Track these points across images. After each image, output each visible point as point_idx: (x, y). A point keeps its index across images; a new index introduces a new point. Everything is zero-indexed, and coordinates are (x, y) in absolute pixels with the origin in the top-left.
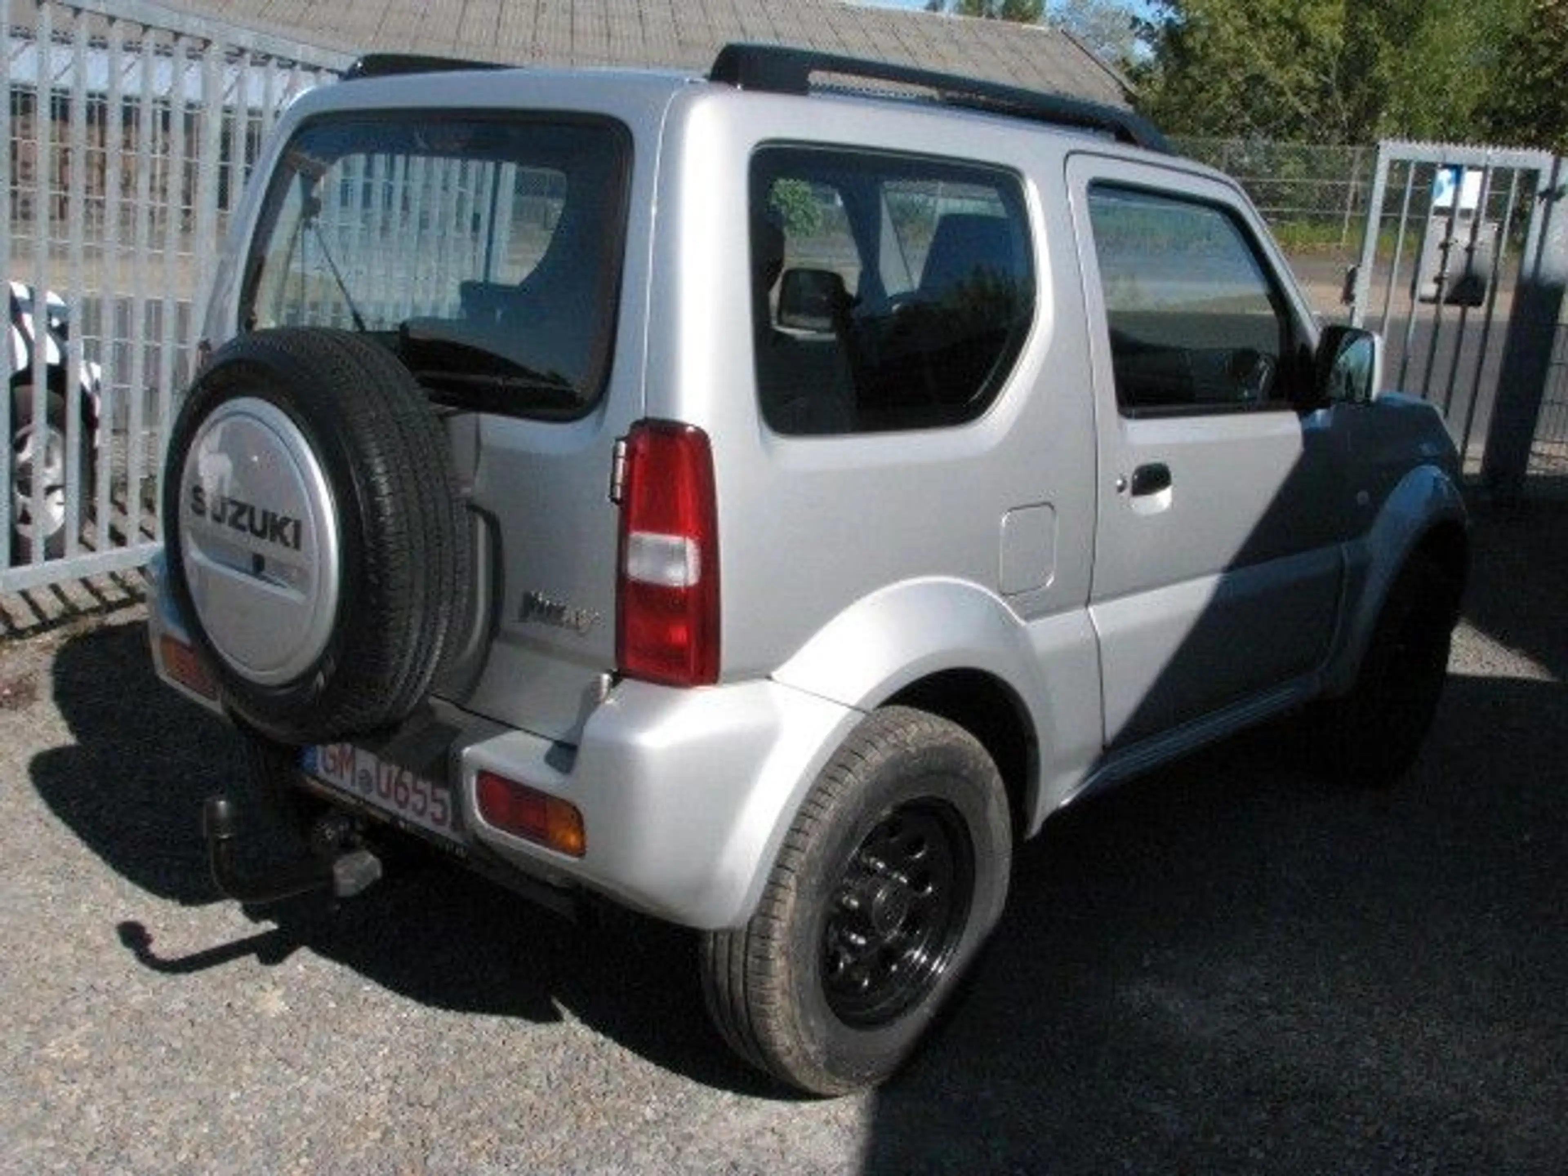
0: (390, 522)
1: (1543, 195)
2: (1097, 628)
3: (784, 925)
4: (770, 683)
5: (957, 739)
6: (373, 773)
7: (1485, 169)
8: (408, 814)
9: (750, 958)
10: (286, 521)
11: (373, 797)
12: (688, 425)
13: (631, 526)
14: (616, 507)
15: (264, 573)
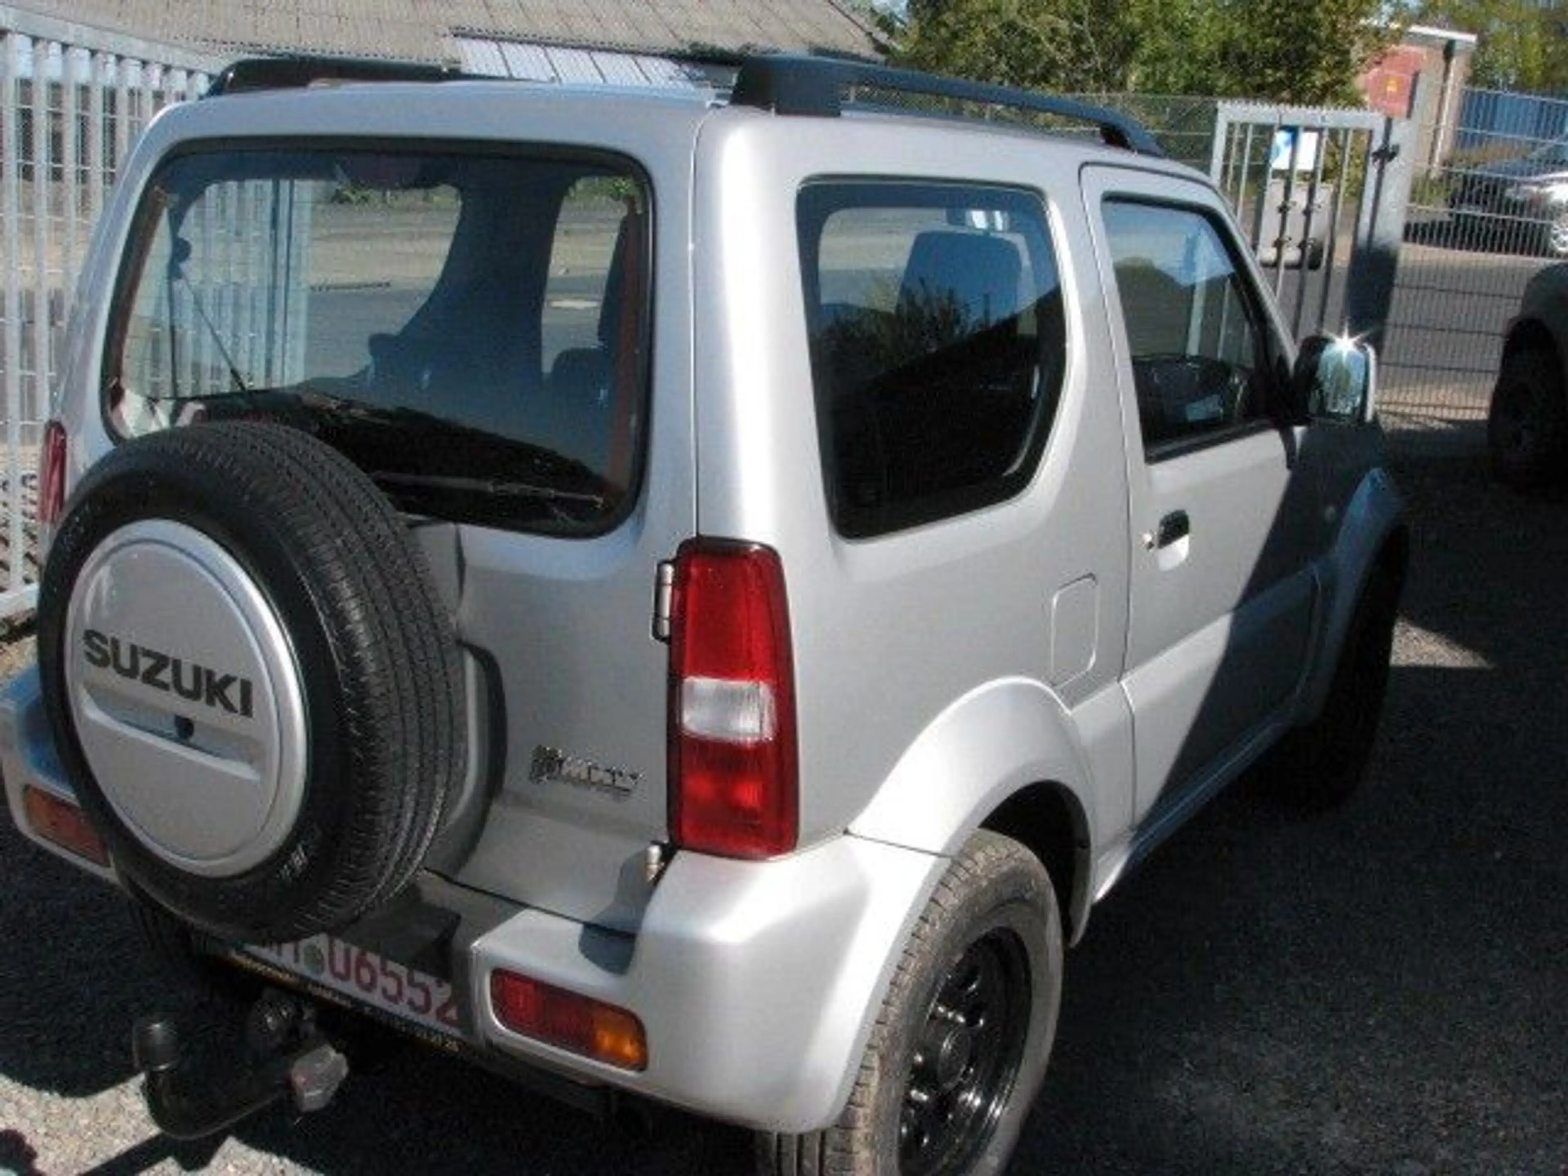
0: (375, 680)
1: (1377, 155)
2: (1131, 702)
3: (868, 1111)
4: (847, 839)
5: (1021, 860)
6: (325, 952)
7: (1320, 130)
8: (375, 998)
9: (829, 1152)
10: (228, 680)
11: (326, 978)
12: (753, 543)
13: (687, 671)
14: (664, 646)
15: (192, 740)
